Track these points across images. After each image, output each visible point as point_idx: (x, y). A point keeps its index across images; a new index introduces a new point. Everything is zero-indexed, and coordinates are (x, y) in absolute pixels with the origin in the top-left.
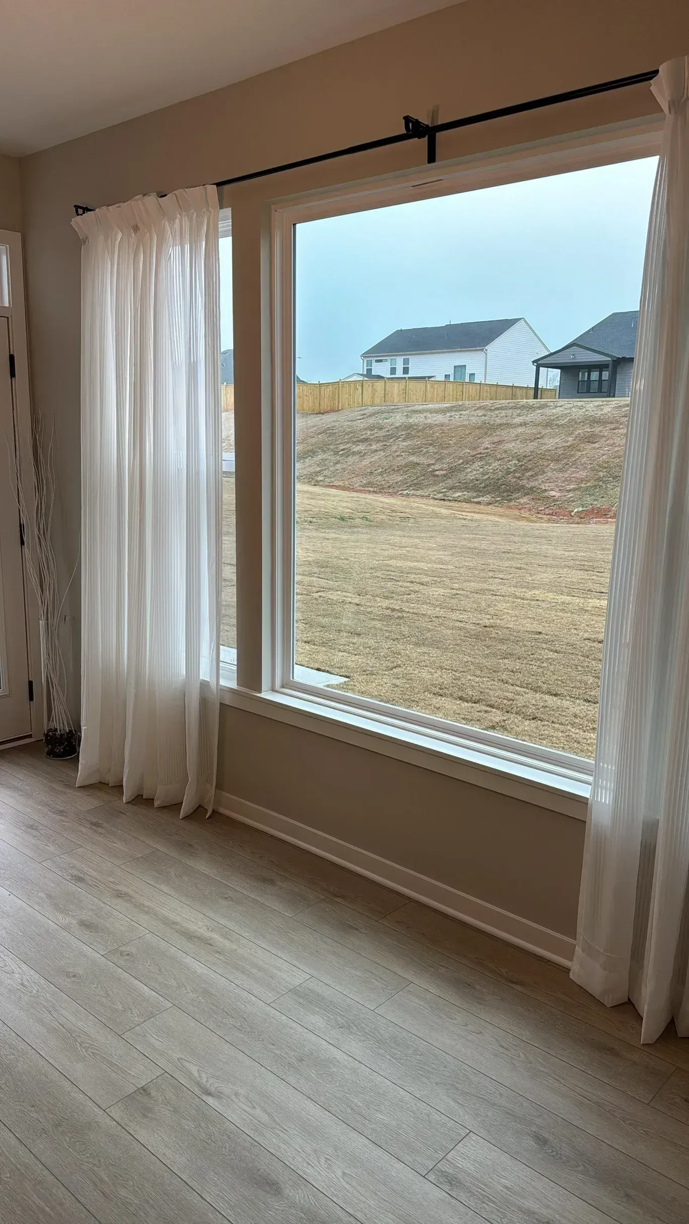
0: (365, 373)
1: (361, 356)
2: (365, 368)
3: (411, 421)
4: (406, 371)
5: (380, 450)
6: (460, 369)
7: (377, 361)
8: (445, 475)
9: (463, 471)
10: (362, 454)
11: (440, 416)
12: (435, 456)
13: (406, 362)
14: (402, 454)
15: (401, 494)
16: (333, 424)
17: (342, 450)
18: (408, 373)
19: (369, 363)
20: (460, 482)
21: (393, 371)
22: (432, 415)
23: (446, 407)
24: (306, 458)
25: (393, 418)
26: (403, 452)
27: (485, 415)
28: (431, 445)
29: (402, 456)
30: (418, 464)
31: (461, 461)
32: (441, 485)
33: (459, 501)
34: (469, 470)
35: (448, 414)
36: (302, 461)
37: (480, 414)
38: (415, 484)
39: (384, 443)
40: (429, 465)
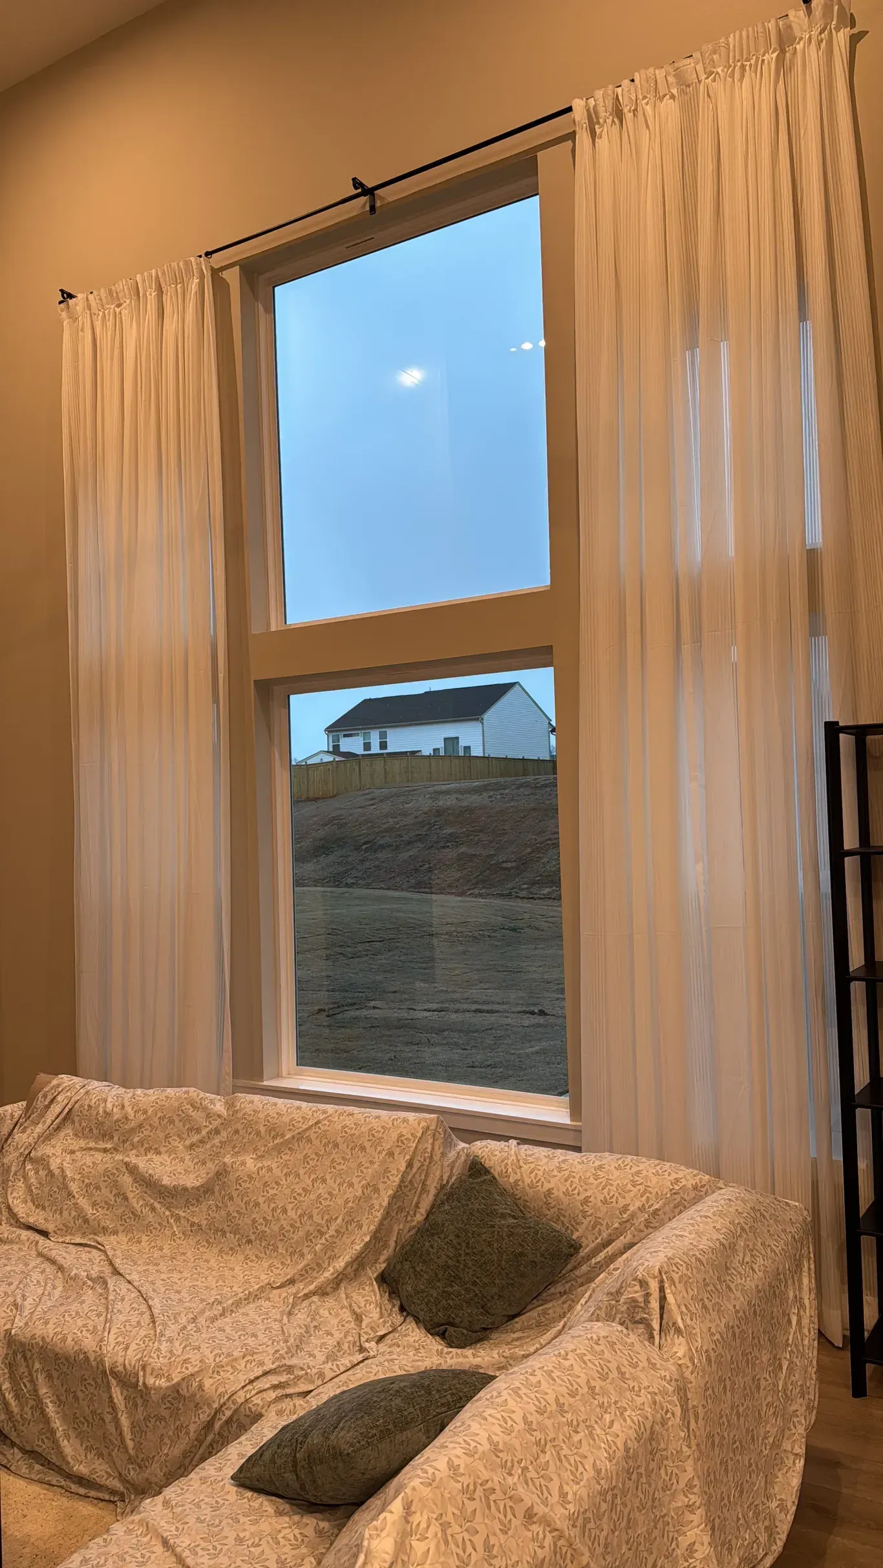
0: (331, 750)
1: (325, 731)
2: (331, 744)
3: (440, 803)
4: (383, 745)
5: (416, 841)
6: (451, 742)
7: (345, 736)
8: (517, 868)
9: (536, 861)
10: (394, 848)
11: (475, 797)
12: (492, 845)
13: (383, 735)
14: (448, 844)
15: (471, 894)
16: (339, 812)
17: (365, 843)
18: (386, 749)
19: (336, 740)
20: (541, 876)
21: (367, 746)
22: (465, 796)
23: (477, 786)
24: (320, 856)
25: (414, 801)
26: (448, 842)
27: (534, 794)
28: (481, 831)
29: (448, 846)
30: (475, 855)
31: (529, 850)
32: (517, 880)
33: (554, 899)
34: (545, 860)
35: (485, 794)
36: (315, 860)
37: (527, 793)
38: (483, 881)
39: (417, 832)
40: (490, 856)
